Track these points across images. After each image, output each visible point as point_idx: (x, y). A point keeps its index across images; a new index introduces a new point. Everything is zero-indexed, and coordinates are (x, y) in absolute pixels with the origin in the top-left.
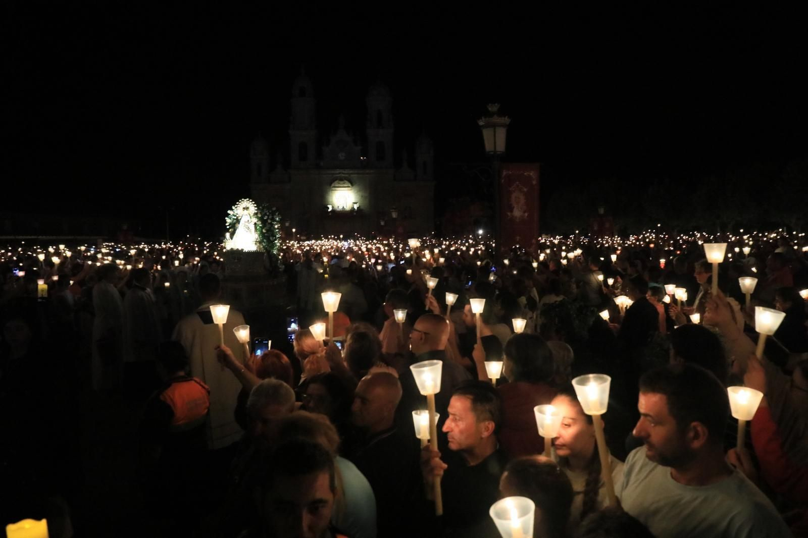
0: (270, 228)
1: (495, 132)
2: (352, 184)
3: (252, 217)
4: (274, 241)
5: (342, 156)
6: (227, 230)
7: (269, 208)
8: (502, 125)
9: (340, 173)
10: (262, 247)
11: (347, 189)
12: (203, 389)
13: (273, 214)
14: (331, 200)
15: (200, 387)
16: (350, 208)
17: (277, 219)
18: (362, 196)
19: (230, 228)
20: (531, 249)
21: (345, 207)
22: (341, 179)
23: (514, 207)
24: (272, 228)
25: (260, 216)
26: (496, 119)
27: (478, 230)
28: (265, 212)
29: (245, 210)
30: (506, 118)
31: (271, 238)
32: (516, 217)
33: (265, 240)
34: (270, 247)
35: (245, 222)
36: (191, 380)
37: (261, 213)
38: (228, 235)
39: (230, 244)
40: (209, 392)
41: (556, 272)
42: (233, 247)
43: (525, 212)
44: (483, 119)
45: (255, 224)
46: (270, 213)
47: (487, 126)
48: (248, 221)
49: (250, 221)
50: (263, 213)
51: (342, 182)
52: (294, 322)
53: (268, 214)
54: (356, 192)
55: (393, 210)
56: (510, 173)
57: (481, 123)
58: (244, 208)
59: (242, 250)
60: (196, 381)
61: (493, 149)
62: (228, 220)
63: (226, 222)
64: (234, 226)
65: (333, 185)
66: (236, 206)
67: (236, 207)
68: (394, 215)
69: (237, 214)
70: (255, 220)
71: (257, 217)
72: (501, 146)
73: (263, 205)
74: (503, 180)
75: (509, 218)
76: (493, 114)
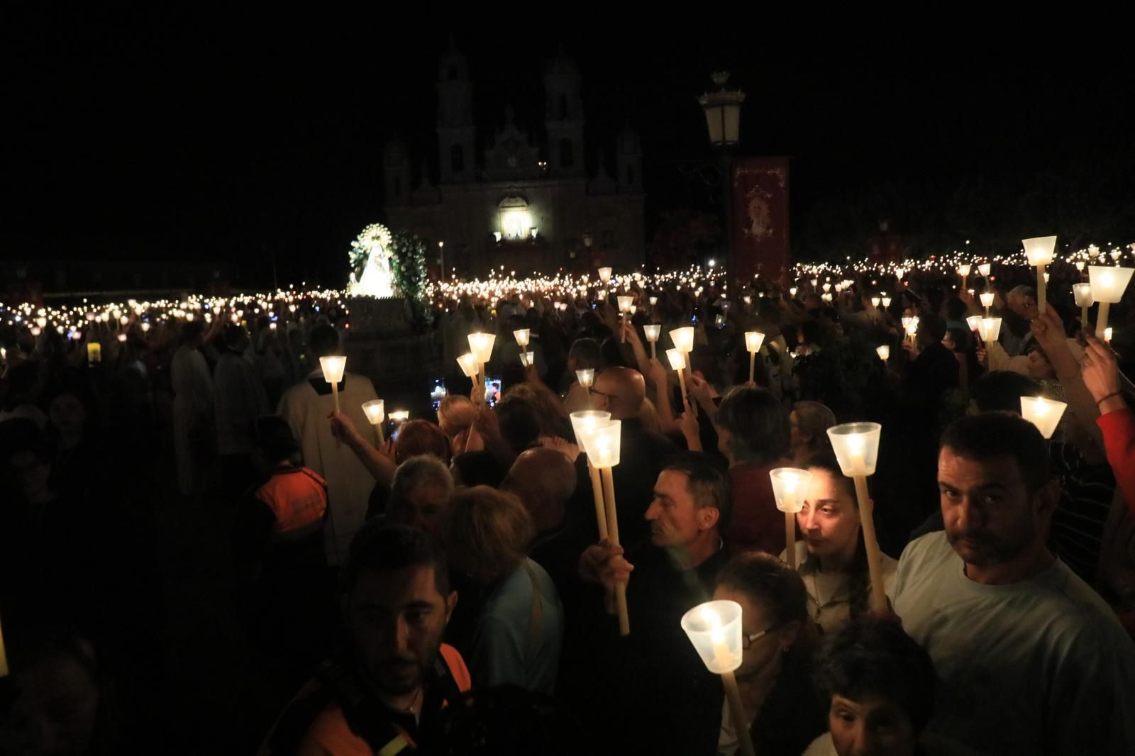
0: (411, 264)
1: (723, 112)
2: (528, 203)
3: (385, 250)
4: (418, 283)
5: (512, 162)
6: (353, 270)
7: (409, 236)
8: (731, 103)
9: (510, 188)
10: (400, 291)
11: (521, 208)
12: (318, 484)
13: (414, 244)
14: (499, 225)
15: (312, 481)
16: (527, 236)
17: (421, 251)
18: (542, 218)
19: (355, 267)
20: (779, 281)
21: (519, 235)
22: (513, 196)
23: (753, 222)
24: (414, 264)
25: (396, 247)
26: (724, 95)
27: (708, 261)
28: (403, 241)
29: (375, 240)
30: (739, 93)
31: (413, 279)
32: (756, 236)
33: (405, 282)
34: (413, 291)
35: (376, 257)
36: (299, 471)
37: (397, 244)
38: (352, 276)
39: (356, 289)
40: (325, 488)
41: (815, 312)
42: (360, 294)
43: (768, 228)
44: (706, 95)
45: (390, 259)
46: (410, 244)
47: (712, 105)
48: (380, 255)
49: (382, 256)
50: (400, 244)
51: (513, 200)
52: (440, 384)
53: (407, 244)
54: (533, 212)
55: (586, 236)
56: (747, 172)
57: (703, 102)
58: (373, 238)
59: (373, 297)
60: (305, 473)
61: (720, 138)
62: (353, 256)
63: (350, 259)
64: (361, 263)
65: (501, 204)
66: (362, 235)
67: (363, 237)
68: (588, 242)
69: (364, 246)
70: (389, 254)
71: (393, 250)
72: (732, 134)
73: (400, 232)
74: (737, 183)
75: (746, 237)
76: (719, 88)
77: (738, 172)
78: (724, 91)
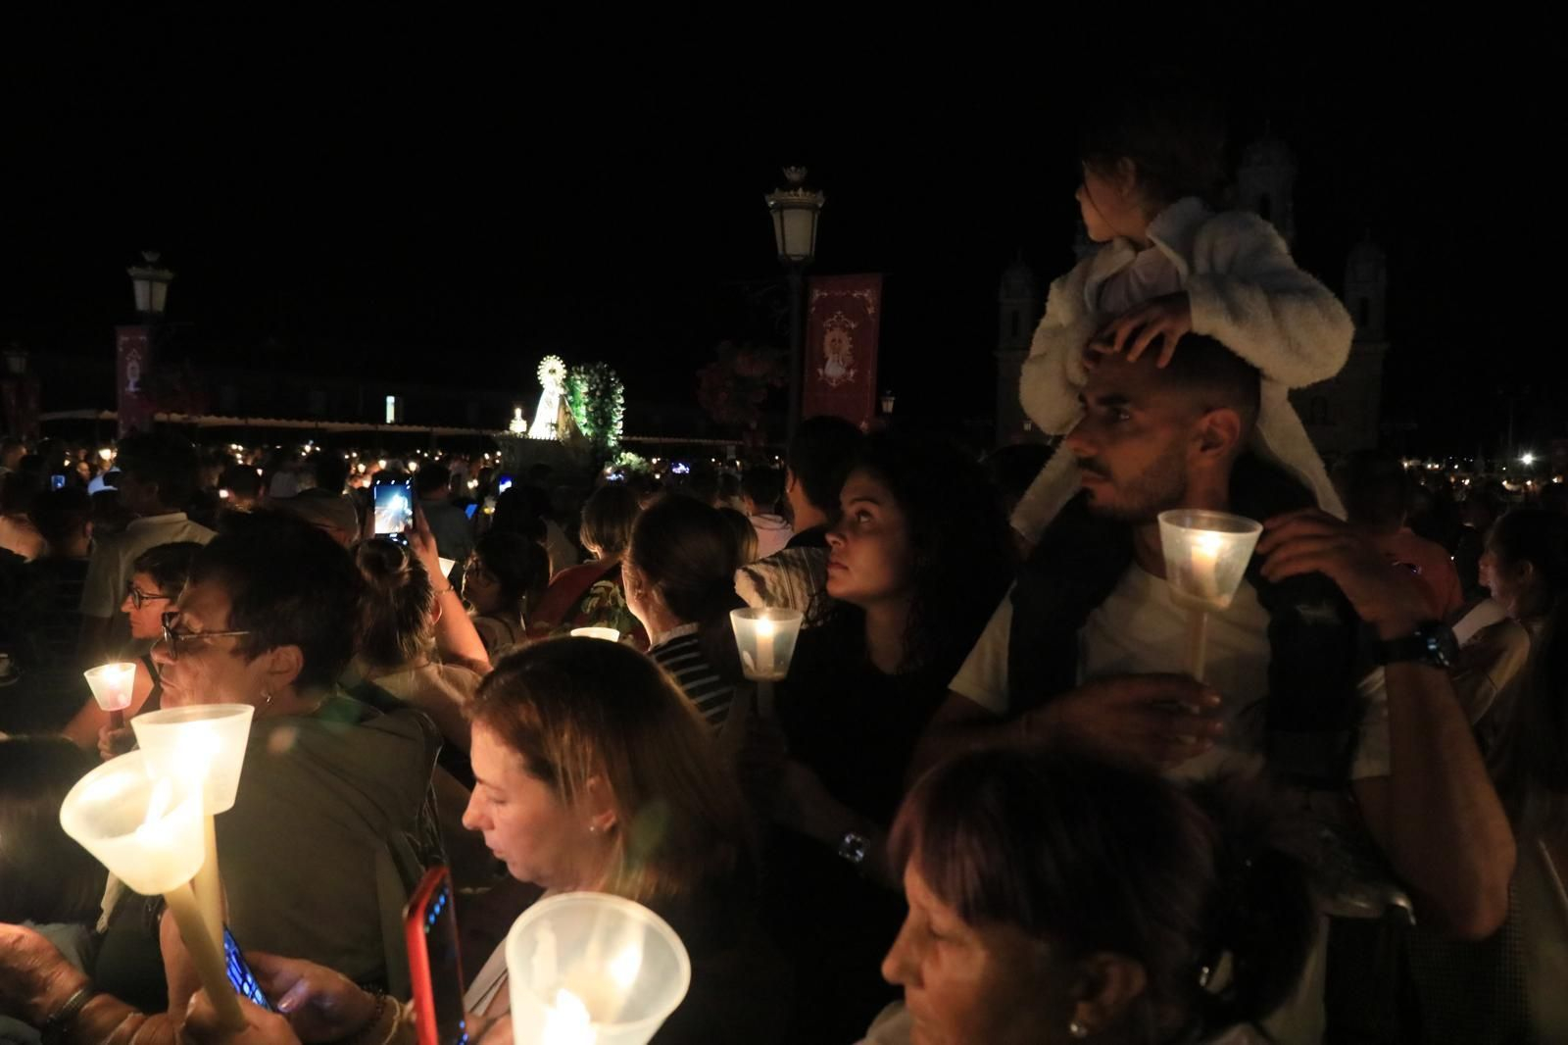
23: (828, 359)
26: (799, 196)
30: (819, 194)
32: (831, 379)
43: (848, 368)
44: (775, 193)
47: (780, 207)
58: (550, 371)
74: (814, 309)
75: (820, 379)
76: (794, 187)
77: (816, 294)
78: (800, 191)
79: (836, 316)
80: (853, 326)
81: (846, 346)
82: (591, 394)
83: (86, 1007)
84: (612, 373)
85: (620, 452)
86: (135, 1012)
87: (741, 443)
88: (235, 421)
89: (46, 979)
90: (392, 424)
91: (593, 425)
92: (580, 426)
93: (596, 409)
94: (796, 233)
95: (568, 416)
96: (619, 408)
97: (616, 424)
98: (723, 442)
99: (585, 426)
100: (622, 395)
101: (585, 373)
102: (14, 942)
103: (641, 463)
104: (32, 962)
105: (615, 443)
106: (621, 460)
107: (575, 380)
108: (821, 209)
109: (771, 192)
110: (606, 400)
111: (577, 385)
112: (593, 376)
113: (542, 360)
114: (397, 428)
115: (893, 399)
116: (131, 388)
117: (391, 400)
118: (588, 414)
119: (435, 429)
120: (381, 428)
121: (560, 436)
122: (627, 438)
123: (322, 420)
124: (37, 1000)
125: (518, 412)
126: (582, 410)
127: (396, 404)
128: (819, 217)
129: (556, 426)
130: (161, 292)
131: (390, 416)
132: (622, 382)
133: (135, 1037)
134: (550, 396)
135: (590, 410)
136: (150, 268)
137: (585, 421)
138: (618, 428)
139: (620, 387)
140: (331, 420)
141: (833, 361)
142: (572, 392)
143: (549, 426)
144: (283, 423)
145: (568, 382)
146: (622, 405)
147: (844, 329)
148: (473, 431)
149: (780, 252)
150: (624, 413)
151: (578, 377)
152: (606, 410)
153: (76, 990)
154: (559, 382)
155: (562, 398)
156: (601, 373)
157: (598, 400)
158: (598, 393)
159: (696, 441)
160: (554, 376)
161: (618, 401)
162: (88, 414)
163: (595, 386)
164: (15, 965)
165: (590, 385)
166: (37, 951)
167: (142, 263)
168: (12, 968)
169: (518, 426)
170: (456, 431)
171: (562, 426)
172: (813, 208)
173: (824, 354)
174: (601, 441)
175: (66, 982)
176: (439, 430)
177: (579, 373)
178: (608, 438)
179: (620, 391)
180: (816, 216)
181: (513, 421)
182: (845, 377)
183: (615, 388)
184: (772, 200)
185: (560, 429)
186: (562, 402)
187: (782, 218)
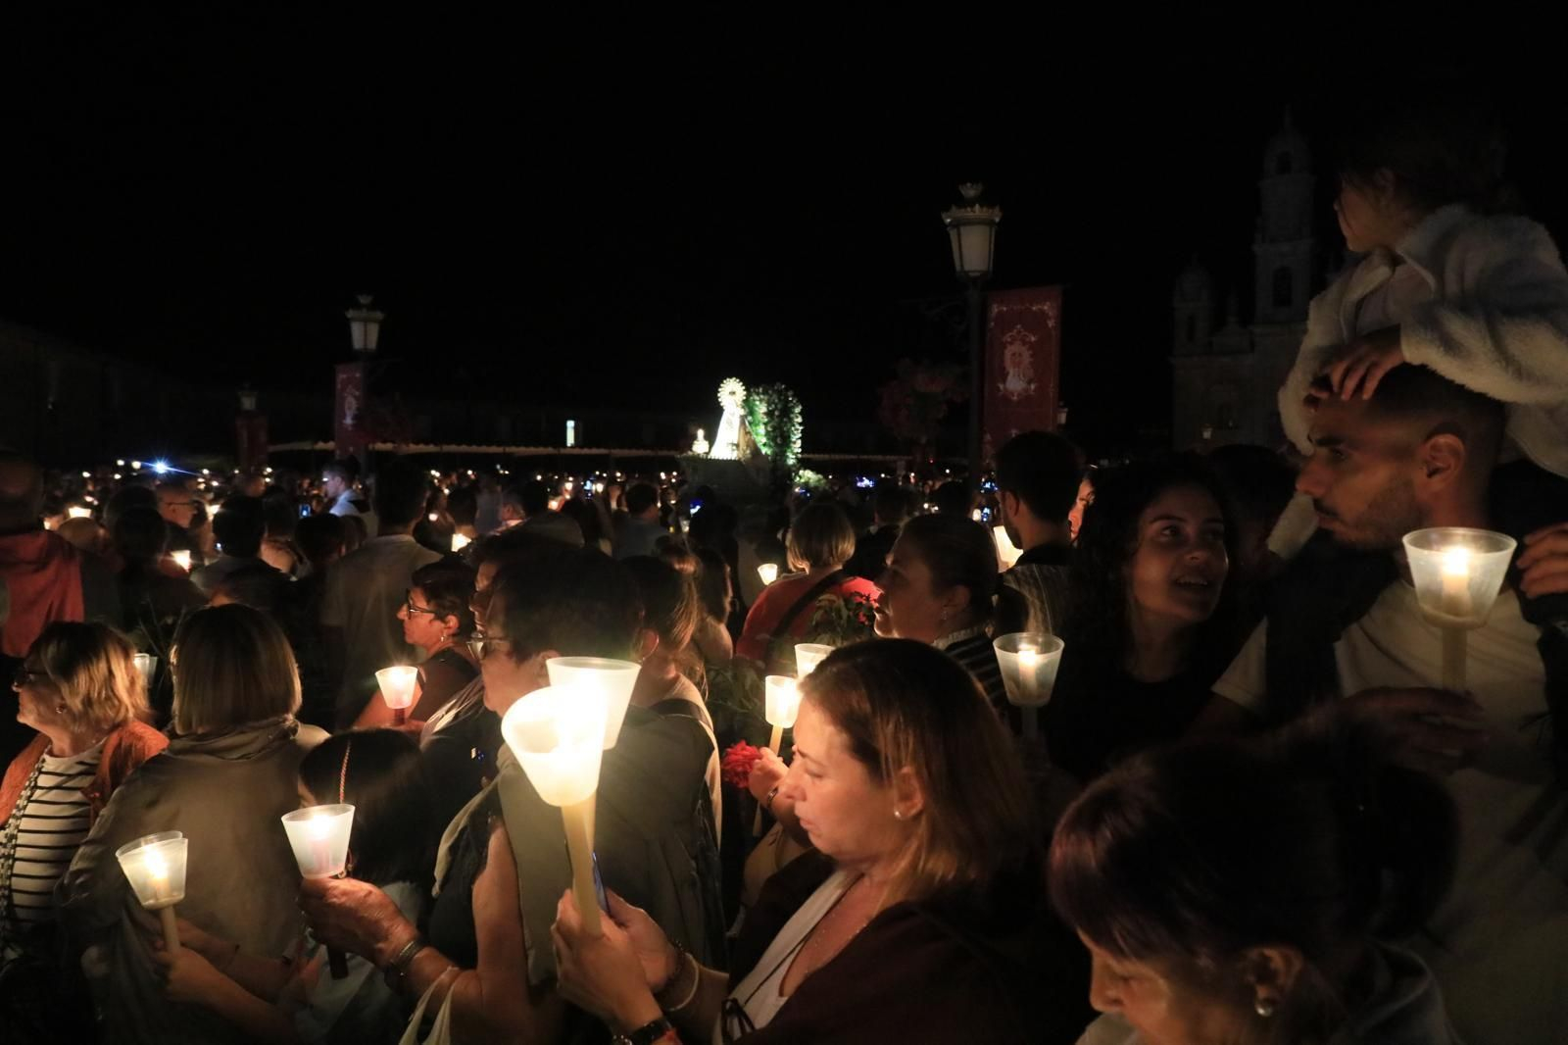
29: (730, 396)
43: (1029, 382)
58: (730, 393)
74: (993, 324)
75: (1001, 394)
76: (970, 203)
77: (995, 309)
78: (977, 206)
79: (1015, 331)
80: (1033, 339)
81: (1027, 357)
82: (769, 414)
83: (416, 956)
84: (790, 393)
85: (799, 469)
86: (453, 966)
87: (910, 458)
88: (431, 448)
89: (388, 930)
90: (572, 447)
91: (772, 444)
92: (760, 445)
93: (775, 429)
94: (973, 249)
95: (748, 436)
96: (797, 426)
97: (795, 443)
98: (892, 458)
99: (765, 445)
100: (800, 413)
101: (763, 394)
102: (366, 896)
103: (819, 480)
104: (377, 914)
105: (794, 461)
106: (800, 477)
107: (754, 400)
108: (999, 224)
109: (948, 209)
110: (785, 420)
111: (757, 406)
112: (771, 396)
113: (722, 382)
114: (577, 451)
115: (1066, 410)
116: (349, 421)
117: (571, 424)
118: (767, 433)
119: (613, 451)
120: (563, 451)
121: (741, 456)
122: (806, 456)
123: (509, 445)
124: (381, 945)
125: (701, 433)
126: (761, 429)
127: (576, 428)
128: (996, 232)
129: (737, 446)
130: (374, 330)
131: (570, 439)
132: (801, 402)
133: (452, 988)
134: (731, 417)
135: (769, 429)
136: (364, 310)
137: (764, 440)
138: (797, 447)
139: (797, 406)
140: (518, 446)
141: (1014, 376)
142: (751, 412)
143: (730, 447)
144: (474, 449)
145: (747, 403)
146: (800, 424)
147: (1024, 343)
148: (648, 453)
149: (958, 268)
150: (802, 431)
151: (757, 398)
152: (785, 429)
153: (409, 941)
154: (740, 403)
155: (743, 418)
156: (779, 393)
157: (776, 420)
158: (777, 413)
159: (865, 457)
160: (733, 397)
161: (796, 420)
162: (306, 446)
163: (773, 406)
164: (366, 915)
165: (769, 405)
166: (381, 906)
167: (358, 306)
168: (363, 917)
169: (700, 447)
170: (634, 453)
171: (743, 446)
172: (990, 223)
173: (1004, 368)
174: (780, 460)
175: (401, 934)
176: (618, 452)
177: (758, 394)
178: (787, 457)
179: (798, 410)
180: (993, 233)
181: (695, 442)
182: (1026, 390)
183: (793, 407)
184: (948, 218)
185: (741, 448)
186: (743, 423)
187: (959, 235)
